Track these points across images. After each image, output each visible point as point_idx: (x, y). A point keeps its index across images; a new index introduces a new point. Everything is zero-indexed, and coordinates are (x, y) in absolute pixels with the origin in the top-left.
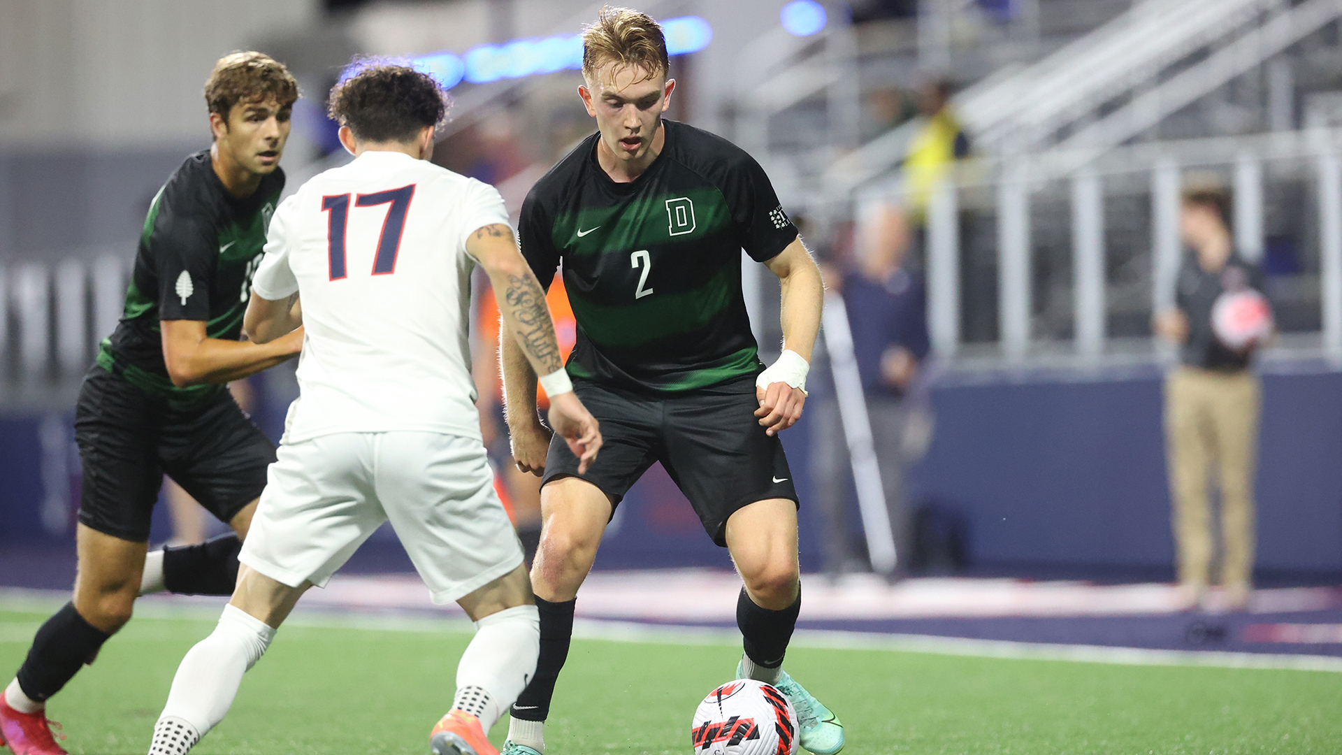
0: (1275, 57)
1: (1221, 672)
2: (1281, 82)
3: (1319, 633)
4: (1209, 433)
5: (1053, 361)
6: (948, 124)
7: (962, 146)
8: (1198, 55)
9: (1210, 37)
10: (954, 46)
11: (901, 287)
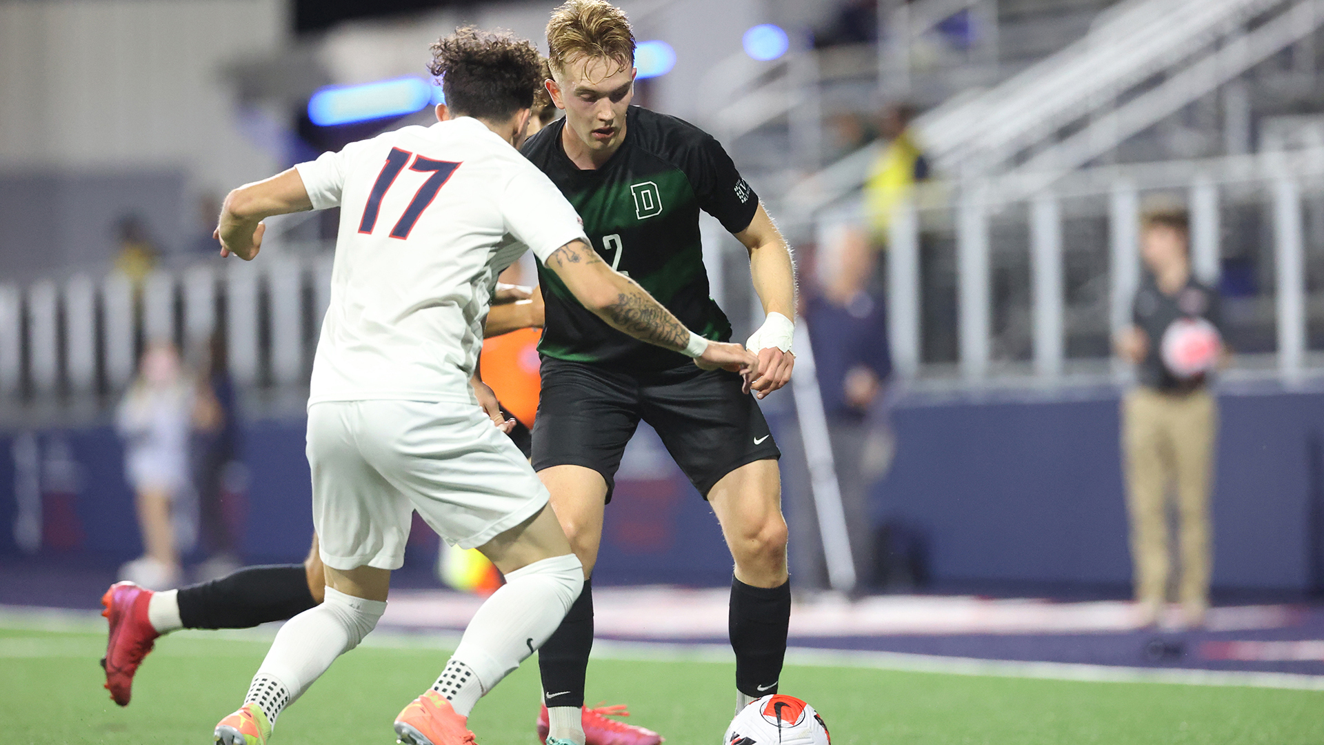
0: (1232, 82)
1: (1178, 689)
2: (1237, 106)
3: (1275, 651)
4: (1166, 452)
5: (1012, 382)
6: (908, 148)
7: (921, 169)
8: (1155, 80)
9: (1167, 62)
10: (914, 70)
11: (864, 311)
